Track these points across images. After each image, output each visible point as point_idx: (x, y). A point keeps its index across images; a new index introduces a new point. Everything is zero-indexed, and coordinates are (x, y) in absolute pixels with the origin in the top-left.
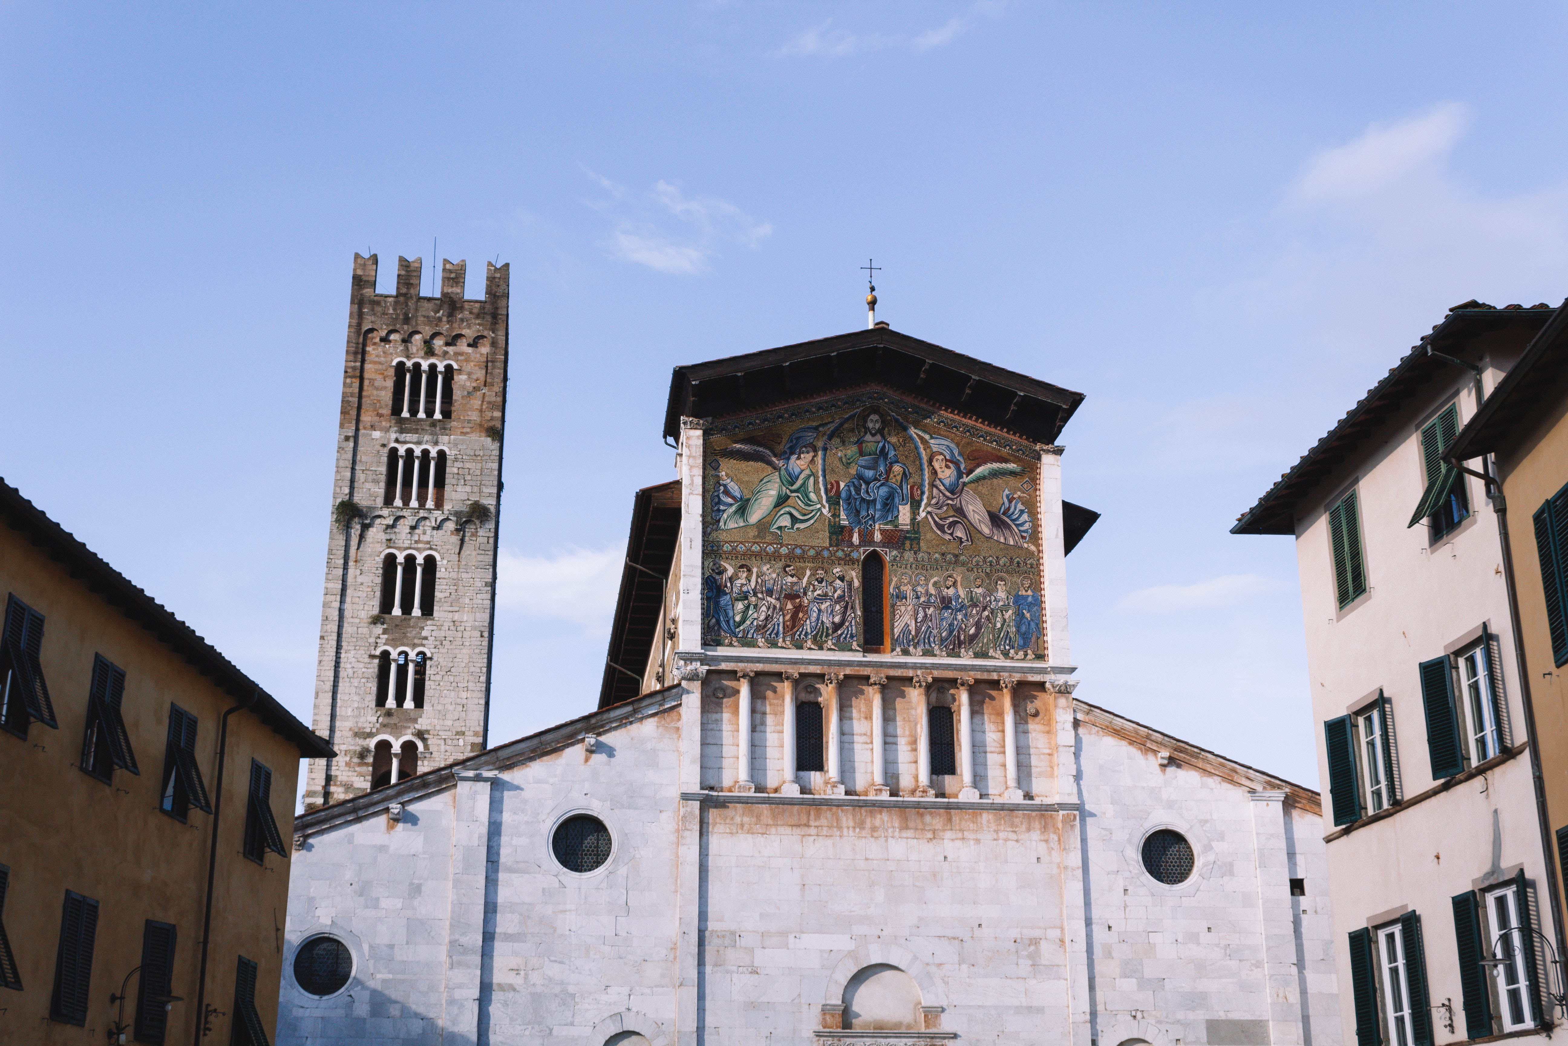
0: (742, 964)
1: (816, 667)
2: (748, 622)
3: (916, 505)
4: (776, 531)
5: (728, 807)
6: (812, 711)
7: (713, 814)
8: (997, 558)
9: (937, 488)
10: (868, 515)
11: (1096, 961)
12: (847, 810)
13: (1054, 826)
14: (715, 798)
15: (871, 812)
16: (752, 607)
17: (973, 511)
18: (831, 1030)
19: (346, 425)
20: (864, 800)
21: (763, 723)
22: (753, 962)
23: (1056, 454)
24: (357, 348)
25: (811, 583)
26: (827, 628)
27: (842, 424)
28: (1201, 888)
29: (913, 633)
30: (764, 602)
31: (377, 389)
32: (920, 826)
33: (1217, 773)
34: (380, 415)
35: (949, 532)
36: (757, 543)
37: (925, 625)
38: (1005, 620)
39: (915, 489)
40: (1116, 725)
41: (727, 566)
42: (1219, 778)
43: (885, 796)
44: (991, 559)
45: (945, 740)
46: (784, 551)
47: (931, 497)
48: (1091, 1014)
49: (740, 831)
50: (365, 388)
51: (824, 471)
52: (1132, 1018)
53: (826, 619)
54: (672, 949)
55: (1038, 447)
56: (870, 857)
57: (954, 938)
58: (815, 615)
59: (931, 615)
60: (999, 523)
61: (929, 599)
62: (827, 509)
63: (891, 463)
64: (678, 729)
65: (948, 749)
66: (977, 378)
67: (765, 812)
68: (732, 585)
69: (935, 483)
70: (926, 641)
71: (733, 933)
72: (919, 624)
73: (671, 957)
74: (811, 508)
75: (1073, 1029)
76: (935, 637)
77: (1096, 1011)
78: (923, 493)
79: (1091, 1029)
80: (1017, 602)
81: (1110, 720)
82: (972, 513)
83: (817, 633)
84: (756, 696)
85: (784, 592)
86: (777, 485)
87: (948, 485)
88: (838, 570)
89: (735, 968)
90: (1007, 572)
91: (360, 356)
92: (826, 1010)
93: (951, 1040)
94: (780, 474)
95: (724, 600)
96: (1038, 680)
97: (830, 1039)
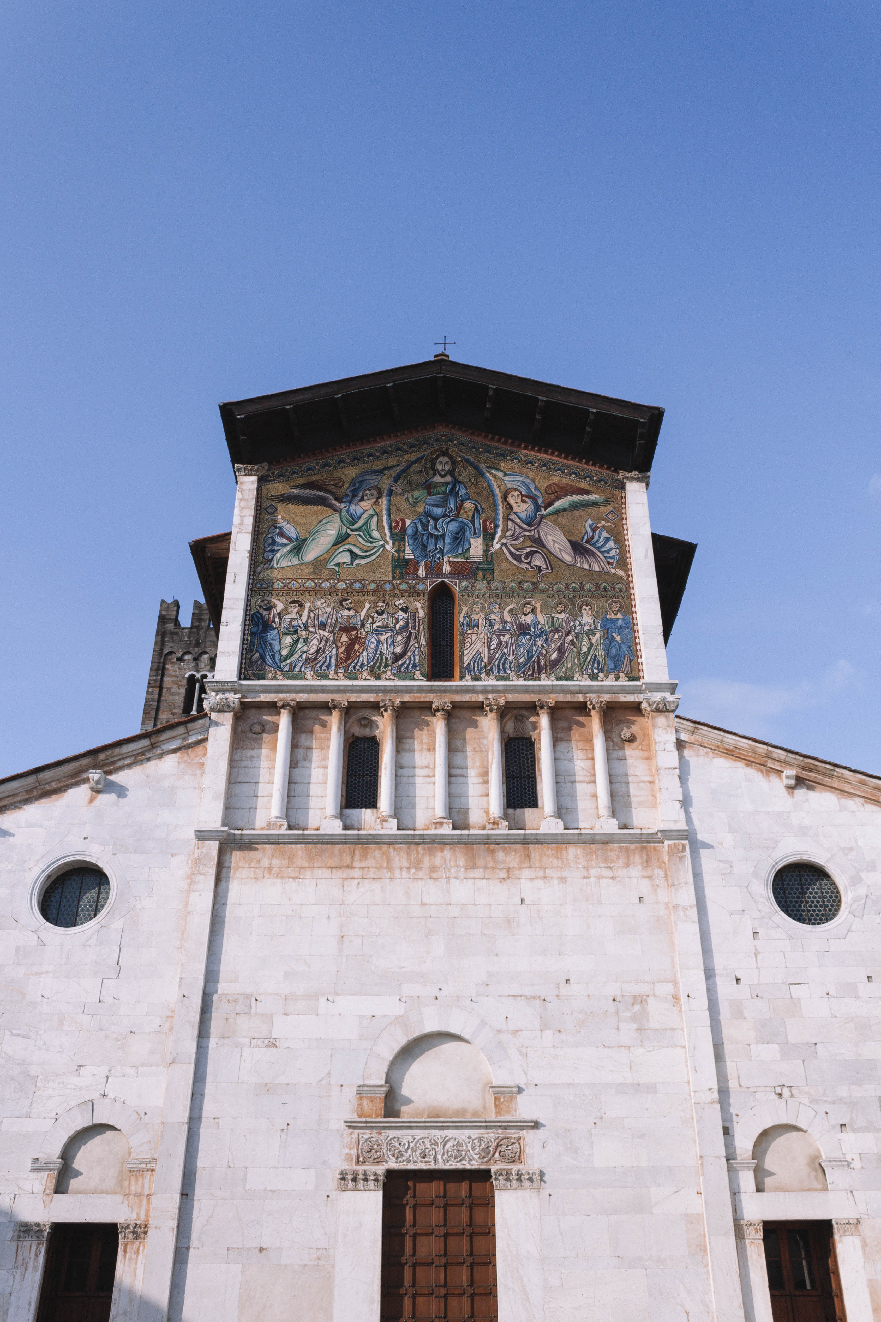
0: (256, 1035)
1: (369, 695)
2: (296, 656)
3: (489, 537)
4: (334, 567)
5: (256, 849)
6: (368, 748)
7: (236, 857)
8: (581, 584)
9: (512, 521)
10: (436, 549)
11: (723, 1023)
12: (401, 849)
13: (658, 859)
14: (239, 837)
15: (430, 850)
16: (301, 640)
17: (553, 540)
18: (368, 1119)
19: (147, 722)
20: (420, 835)
21: (307, 758)
22: (271, 1033)
23: (640, 482)
24: (158, 666)
25: (370, 616)
26: (386, 658)
27: (409, 467)
28: (853, 928)
29: (486, 660)
30: (316, 635)
31: (173, 695)
32: (491, 864)
33: (858, 793)
34: (173, 714)
35: (526, 561)
36: (311, 579)
37: (499, 652)
38: (592, 644)
39: (488, 522)
40: (729, 744)
41: (277, 602)
42: (861, 800)
43: (447, 830)
44: (574, 585)
45: (525, 773)
46: (341, 586)
47: (506, 529)
48: (720, 1091)
49: (267, 875)
50: (164, 694)
51: (389, 510)
52: (777, 1097)
53: (386, 650)
54: (167, 1017)
55: (621, 475)
56: (428, 902)
57: (534, 998)
58: (373, 646)
59: (506, 642)
60: (583, 551)
61: (503, 627)
62: (391, 545)
63: (462, 501)
64: (202, 764)
65: (529, 783)
66: (545, 399)
67: (300, 853)
68: (280, 620)
69: (510, 517)
70: (501, 667)
71: (248, 997)
72: (492, 651)
73: (166, 1028)
74: (373, 545)
75: (697, 1113)
76: (510, 663)
77: (728, 1088)
78: (496, 526)
79: (721, 1112)
80: (605, 626)
81: (720, 738)
82: (551, 543)
83: (375, 664)
84: (298, 728)
85: (339, 625)
86: (337, 526)
87: (524, 518)
88: (401, 601)
89: (247, 1041)
90: (593, 597)
91: (160, 672)
92: (362, 1092)
93: (531, 1131)
94: (340, 515)
95: (271, 634)
96: (632, 700)
97: (367, 1131)
